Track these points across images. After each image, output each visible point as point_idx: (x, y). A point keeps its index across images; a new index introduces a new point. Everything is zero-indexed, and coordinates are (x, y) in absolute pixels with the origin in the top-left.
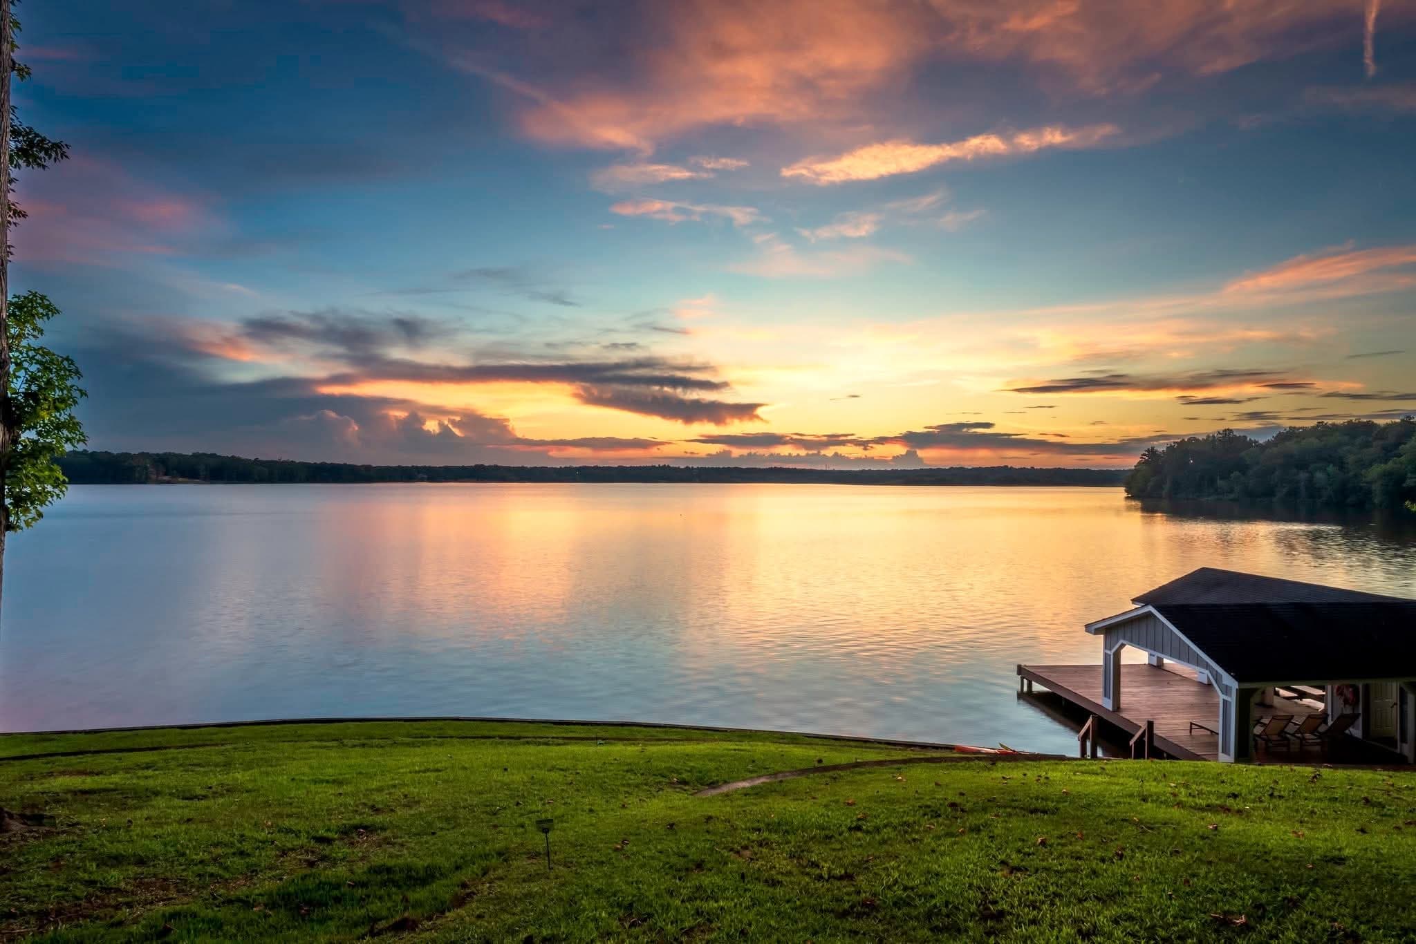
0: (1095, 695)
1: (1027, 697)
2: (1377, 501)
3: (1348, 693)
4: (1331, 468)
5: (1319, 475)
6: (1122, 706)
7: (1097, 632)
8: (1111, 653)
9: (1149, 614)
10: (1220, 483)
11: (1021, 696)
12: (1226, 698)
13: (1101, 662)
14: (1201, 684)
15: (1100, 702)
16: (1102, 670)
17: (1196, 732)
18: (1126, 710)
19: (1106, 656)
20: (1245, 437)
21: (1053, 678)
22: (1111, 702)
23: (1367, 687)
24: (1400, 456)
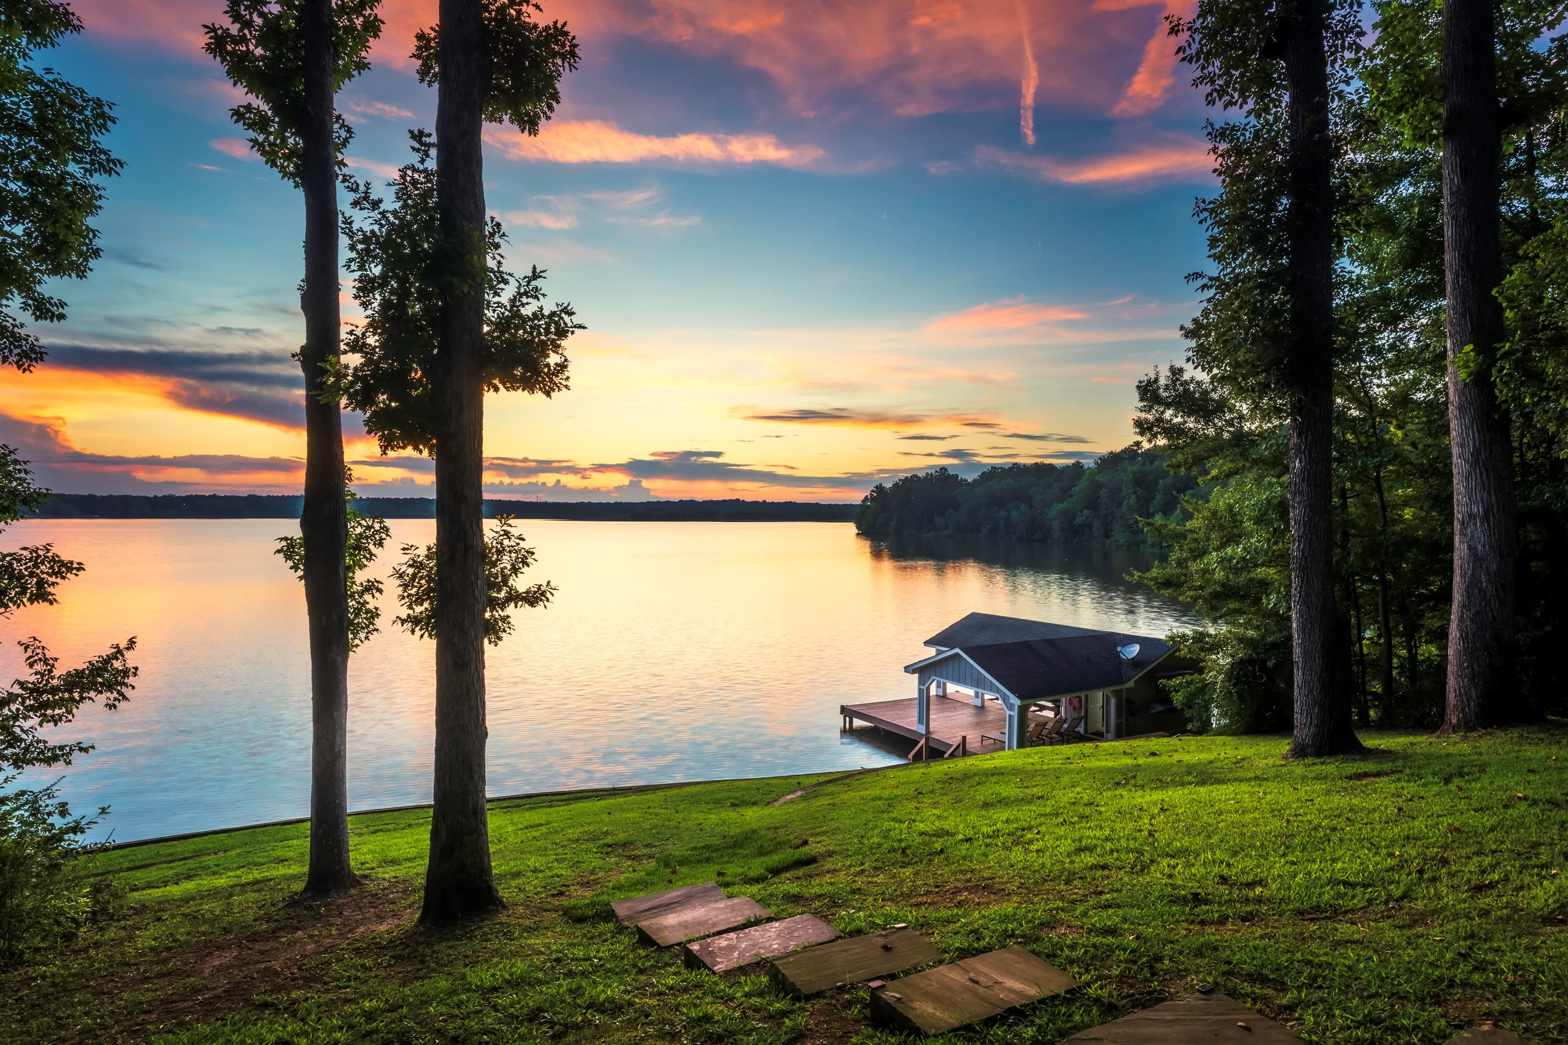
0: (910, 721)
1: (848, 732)
2: (1056, 537)
3: (1076, 702)
4: (1023, 507)
5: (1014, 513)
6: (931, 730)
7: (914, 672)
8: (924, 688)
9: (957, 655)
10: (938, 520)
11: (844, 732)
12: (1012, 713)
13: (916, 695)
14: (976, 707)
15: (914, 728)
16: (917, 702)
17: (985, 743)
18: (934, 732)
19: (920, 691)
20: (957, 476)
21: (872, 713)
22: (924, 727)
23: (1087, 697)
24: (1071, 496)
